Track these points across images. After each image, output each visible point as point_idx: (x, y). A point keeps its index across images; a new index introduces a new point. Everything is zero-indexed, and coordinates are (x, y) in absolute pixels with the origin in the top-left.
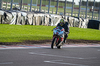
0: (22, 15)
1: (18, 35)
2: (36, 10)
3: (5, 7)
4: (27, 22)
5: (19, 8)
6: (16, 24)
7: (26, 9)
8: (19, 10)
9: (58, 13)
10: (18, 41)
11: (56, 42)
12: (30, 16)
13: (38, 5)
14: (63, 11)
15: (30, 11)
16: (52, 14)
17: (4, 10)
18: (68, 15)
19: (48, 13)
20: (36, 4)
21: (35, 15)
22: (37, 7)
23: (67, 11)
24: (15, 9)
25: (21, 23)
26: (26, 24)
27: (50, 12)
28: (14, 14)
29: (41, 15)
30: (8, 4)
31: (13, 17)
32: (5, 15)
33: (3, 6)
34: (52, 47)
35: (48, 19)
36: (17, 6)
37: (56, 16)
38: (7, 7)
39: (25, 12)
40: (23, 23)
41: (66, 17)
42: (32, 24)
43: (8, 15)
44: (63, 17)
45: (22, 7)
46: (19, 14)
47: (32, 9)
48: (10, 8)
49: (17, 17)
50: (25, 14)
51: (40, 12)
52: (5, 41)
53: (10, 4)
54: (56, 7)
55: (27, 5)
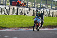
0: (46, 11)
2: (55, 8)
3: (37, 6)
5: (45, 7)
7: (49, 7)
8: (45, 8)
10: (44, 26)
15: (51, 9)
17: (36, 8)
20: (55, 4)
21: (54, 11)
22: (55, 6)
24: (43, 7)
30: (39, 4)
32: (37, 11)
33: (36, 6)
36: (44, 5)
38: (38, 6)
39: (48, 9)
42: (52, 16)
45: (47, 6)
46: (45, 10)
47: (52, 7)
49: (44, 12)
50: (48, 10)
55: (49, 5)
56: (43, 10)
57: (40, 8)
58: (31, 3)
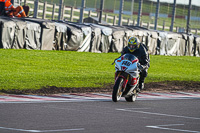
0: (102, 33)
1: (95, 73)
2: (131, 22)
3: (69, 16)
4: (112, 47)
5: (97, 19)
6: (90, 50)
7: (110, 21)
8: (96, 23)
9: (174, 29)
10: (95, 86)
11: (123, 88)
12: (119, 35)
13: (134, 13)
14: (184, 25)
15: (119, 26)
16: (163, 30)
17: (67, 23)
18: (195, 34)
19: (155, 28)
20: (130, 10)
21: (129, 33)
22: (132, 16)
23: (192, 25)
24: (90, 20)
25: (100, 49)
26: (110, 51)
27: (158, 26)
28: (87, 30)
29: (141, 33)
30: (74, 10)
31: (84, 36)
32: (69, 33)
33: (65, 15)
34: (114, 99)
35: (155, 41)
36: (92, 14)
37: (169, 36)
38: (74, 17)
39: (108, 26)
40: (105, 49)
41: (191, 38)
43: (75, 31)
44: (184, 38)
45: (103, 16)
46: (97, 31)
47: (123, 20)
48: (78, 18)
49: (93, 36)
50: (108, 31)
51: (138, 27)
52: (68, 85)
53: (78, 11)
54: (171, 16)
55: (112, 11)
56: (89, 29)
57: (78, 21)
58: (47, 5)
